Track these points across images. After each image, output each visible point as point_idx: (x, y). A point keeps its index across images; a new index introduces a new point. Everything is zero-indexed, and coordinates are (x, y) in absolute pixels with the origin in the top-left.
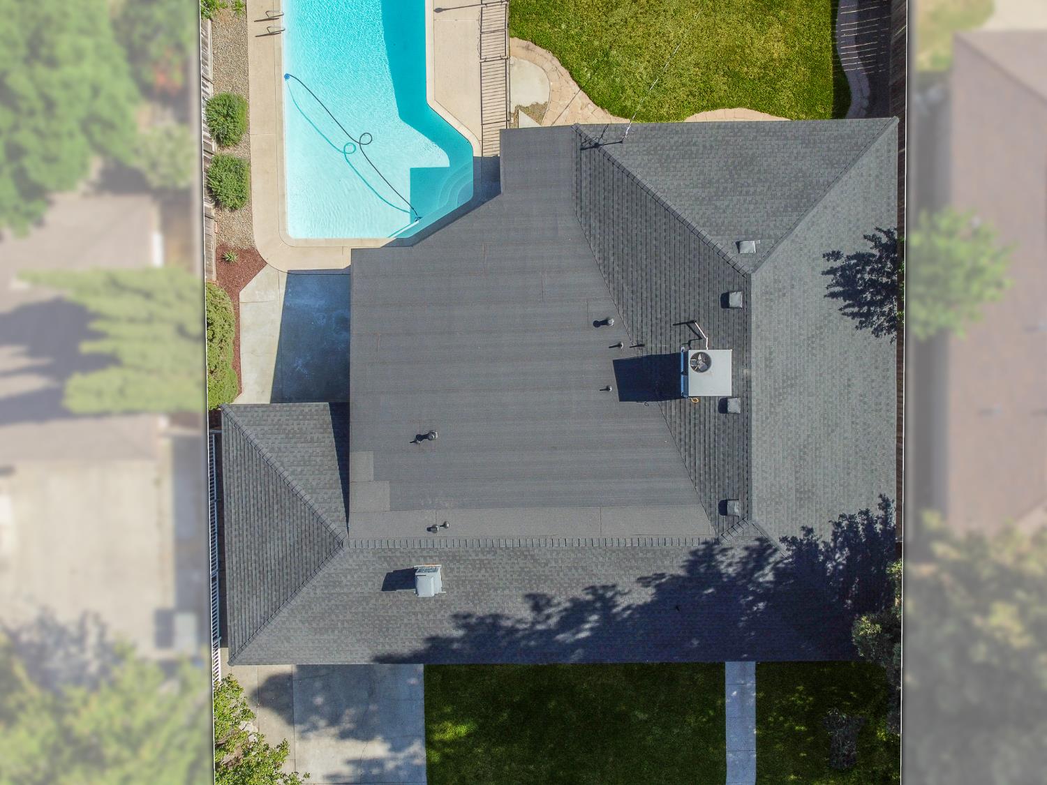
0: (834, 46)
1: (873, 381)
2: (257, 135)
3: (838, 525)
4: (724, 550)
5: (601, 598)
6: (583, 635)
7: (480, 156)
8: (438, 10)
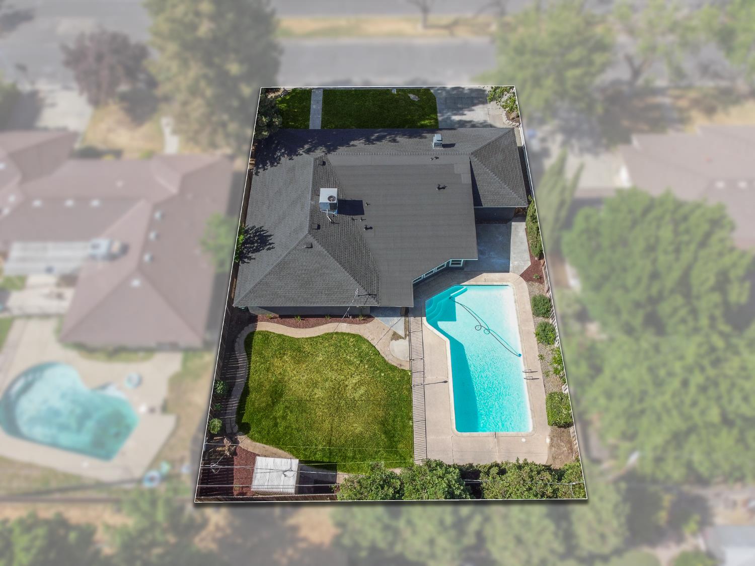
0: (250, 364)
2: (532, 328)
3: (278, 163)
6: (377, 134)
7: (423, 318)
8: (446, 382)
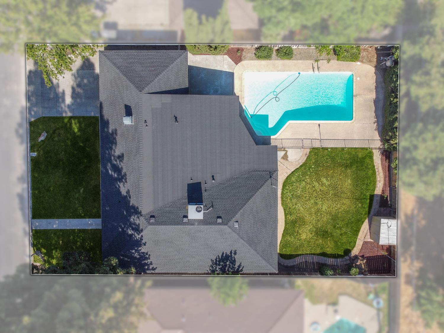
1: (194, 265)
2: (280, 63)
4: (138, 217)
5: (122, 178)
6: (110, 172)
7: (271, 138)
8: (319, 125)
